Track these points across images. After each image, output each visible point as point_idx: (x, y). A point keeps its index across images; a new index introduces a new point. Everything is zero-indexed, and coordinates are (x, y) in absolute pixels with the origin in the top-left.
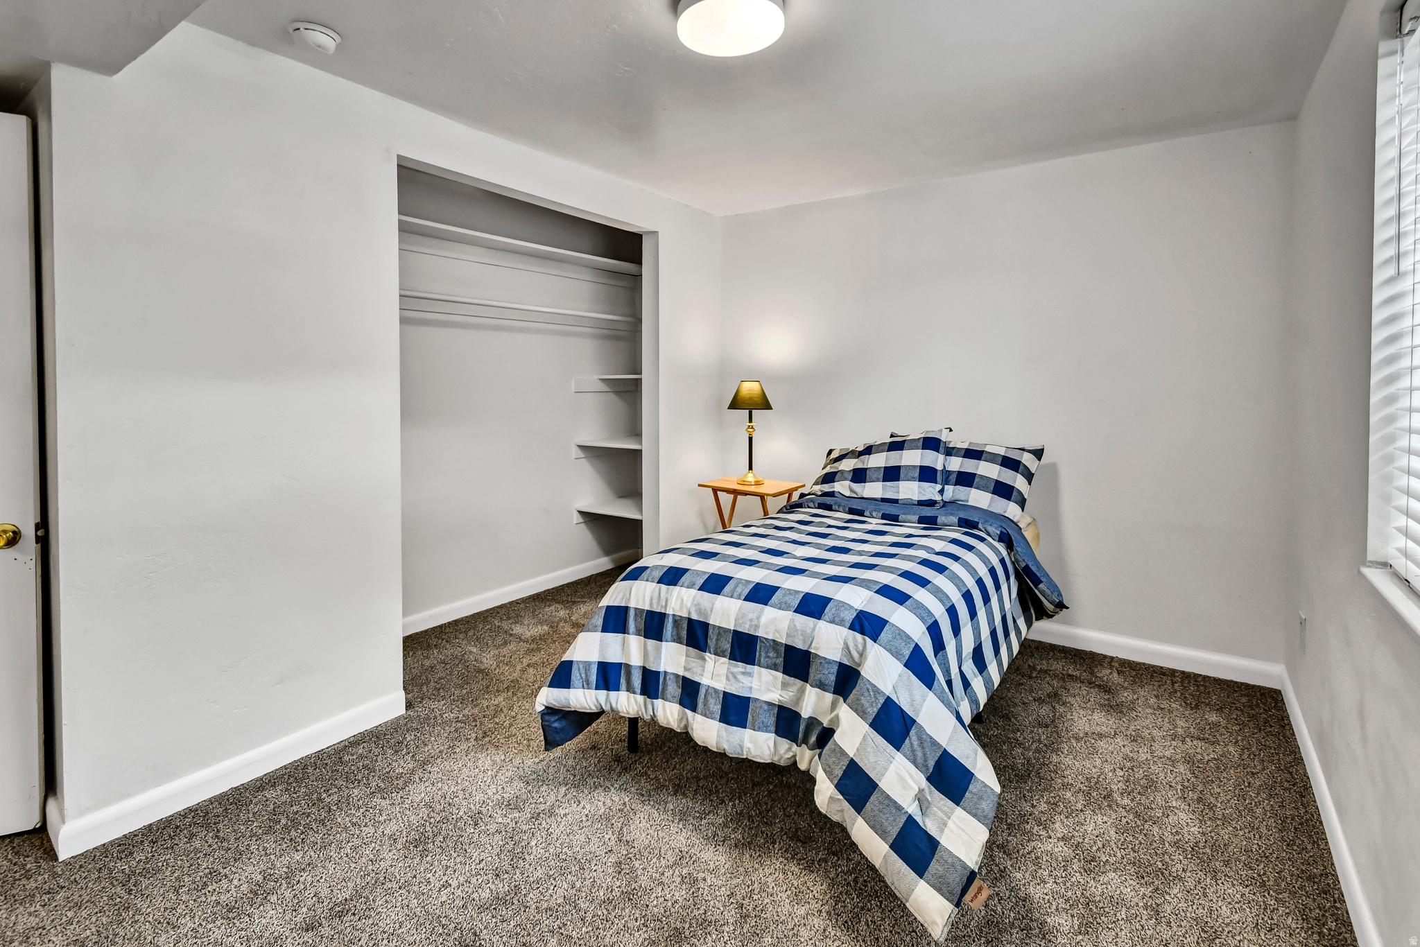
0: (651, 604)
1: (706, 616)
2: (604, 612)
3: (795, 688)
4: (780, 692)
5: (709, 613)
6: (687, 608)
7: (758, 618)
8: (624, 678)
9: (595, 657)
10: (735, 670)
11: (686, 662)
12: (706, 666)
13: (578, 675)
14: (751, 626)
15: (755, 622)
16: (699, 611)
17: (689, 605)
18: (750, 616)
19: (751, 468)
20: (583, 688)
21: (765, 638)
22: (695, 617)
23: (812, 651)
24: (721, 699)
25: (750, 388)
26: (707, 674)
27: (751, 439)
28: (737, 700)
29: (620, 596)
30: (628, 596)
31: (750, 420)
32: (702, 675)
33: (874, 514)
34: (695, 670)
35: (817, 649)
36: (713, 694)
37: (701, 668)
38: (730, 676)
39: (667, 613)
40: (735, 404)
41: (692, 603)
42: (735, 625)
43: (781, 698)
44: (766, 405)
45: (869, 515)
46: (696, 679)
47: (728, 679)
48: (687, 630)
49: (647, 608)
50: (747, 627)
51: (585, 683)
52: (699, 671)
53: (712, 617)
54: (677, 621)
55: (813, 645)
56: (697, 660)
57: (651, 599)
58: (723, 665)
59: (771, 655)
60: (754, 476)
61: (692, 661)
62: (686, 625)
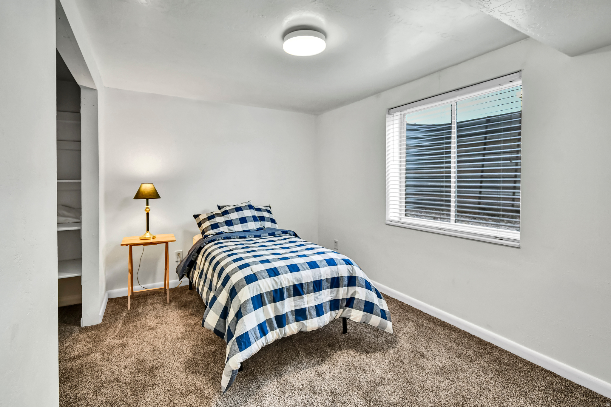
0: (273, 287)
1: (301, 281)
2: (251, 301)
3: (335, 292)
4: (330, 296)
5: (301, 279)
6: (291, 281)
7: (320, 273)
8: (268, 326)
9: (255, 324)
10: (316, 296)
11: (295, 303)
12: (305, 300)
13: (252, 336)
14: (319, 277)
15: (319, 275)
16: (297, 280)
17: (292, 279)
18: (317, 274)
19: (148, 230)
20: (256, 341)
21: (324, 279)
22: (296, 283)
23: (340, 276)
24: (315, 309)
25: (147, 188)
26: (306, 303)
27: (148, 215)
28: (320, 306)
29: (255, 290)
30: (259, 289)
31: (147, 204)
32: (304, 305)
33: (251, 236)
34: (300, 304)
35: (341, 275)
36: (312, 308)
37: (303, 302)
38: (316, 299)
39: (283, 287)
40: (139, 196)
41: (293, 278)
42: (313, 279)
43: (331, 297)
44: (156, 196)
45: (248, 237)
46: (303, 307)
47: (315, 300)
48: (293, 290)
49: (272, 289)
50: (317, 278)
51: (256, 339)
52: (302, 303)
53: (303, 280)
54: (288, 289)
55: (340, 274)
56: (300, 300)
57: (273, 285)
58: (312, 296)
59: (326, 284)
60: (151, 234)
61: (297, 302)
62: (292, 288)
